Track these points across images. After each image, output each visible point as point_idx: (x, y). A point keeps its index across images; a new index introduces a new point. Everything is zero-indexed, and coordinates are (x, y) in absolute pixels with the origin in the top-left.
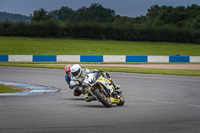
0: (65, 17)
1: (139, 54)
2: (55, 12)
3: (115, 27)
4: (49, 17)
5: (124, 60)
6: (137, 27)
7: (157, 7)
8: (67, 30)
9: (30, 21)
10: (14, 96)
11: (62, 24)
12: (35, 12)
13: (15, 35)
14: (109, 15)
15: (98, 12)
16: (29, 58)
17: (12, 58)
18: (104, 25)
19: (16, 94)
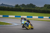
0: (23, 7)
1: (41, 16)
2: (21, 5)
3: (36, 9)
4: (19, 6)
5: (38, 18)
6: (41, 9)
7: (46, 4)
8: (24, 10)
9: (14, 7)
10: (10, 26)
11: (23, 8)
12: (16, 5)
13: (10, 11)
14: (34, 6)
15: (32, 5)
16: (14, 16)
17: (10, 16)
18: (33, 9)
19: (10, 25)
